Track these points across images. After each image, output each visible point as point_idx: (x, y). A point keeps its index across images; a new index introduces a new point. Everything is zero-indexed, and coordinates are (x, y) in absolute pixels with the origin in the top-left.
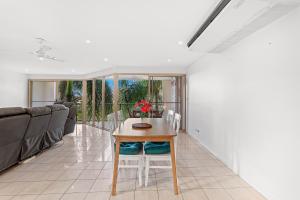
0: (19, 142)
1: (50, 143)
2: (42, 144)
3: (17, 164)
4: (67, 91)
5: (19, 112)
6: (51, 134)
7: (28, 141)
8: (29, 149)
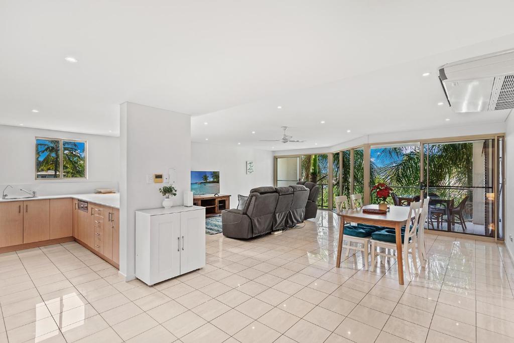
0: (272, 214)
1: (293, 222)
2: (287, 222)
3: (269, 234)
4: (312, 168)
5: (271, 190)
6: (294, 213)
7: (277, 215)
8: (278, 222)
